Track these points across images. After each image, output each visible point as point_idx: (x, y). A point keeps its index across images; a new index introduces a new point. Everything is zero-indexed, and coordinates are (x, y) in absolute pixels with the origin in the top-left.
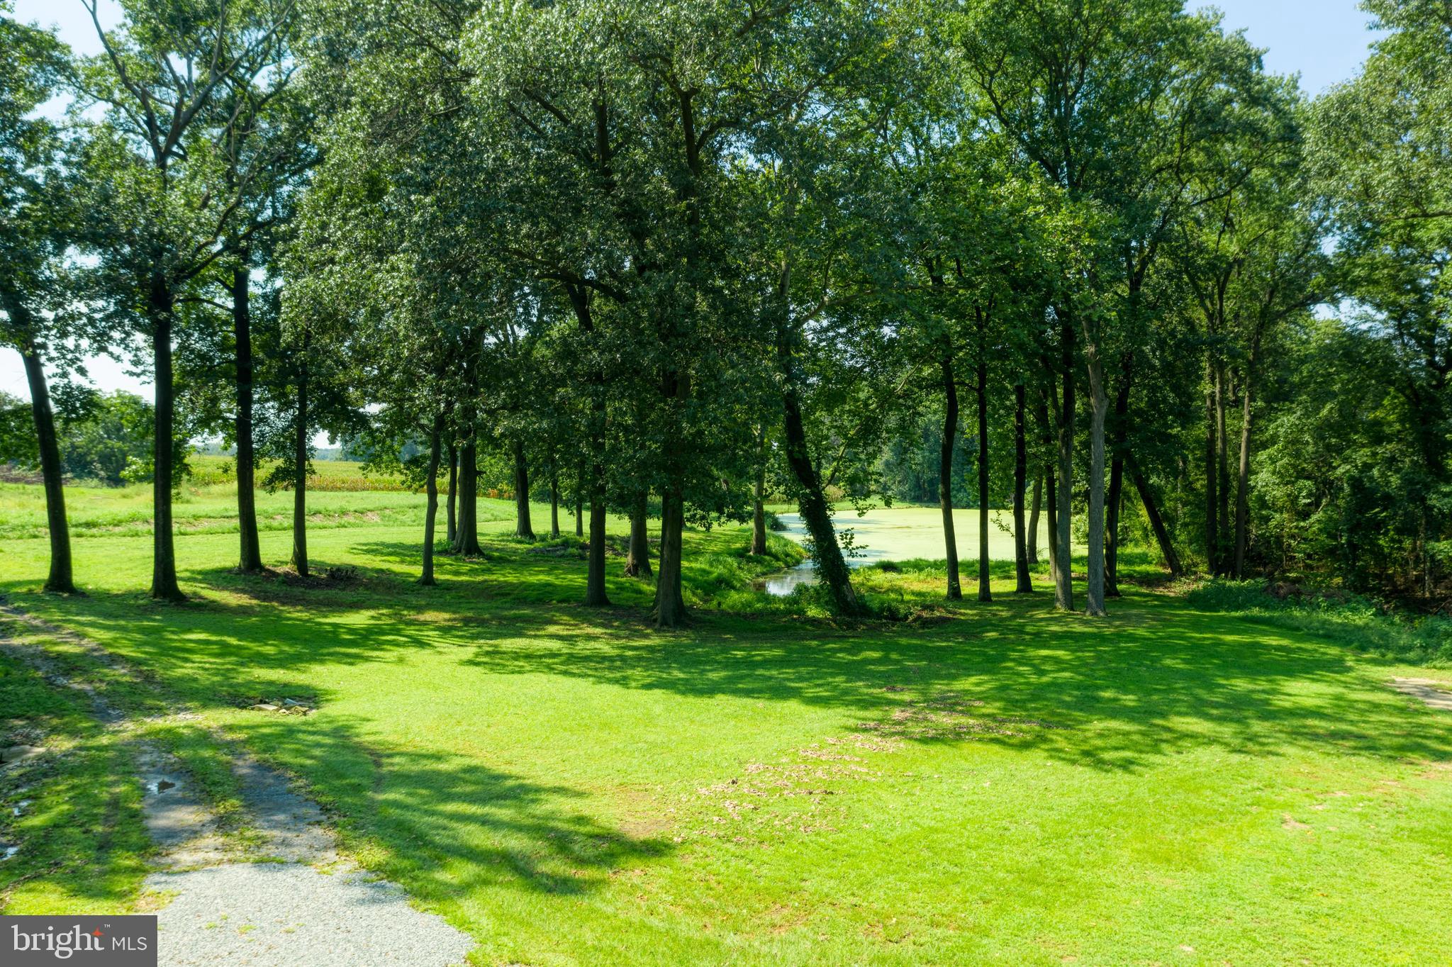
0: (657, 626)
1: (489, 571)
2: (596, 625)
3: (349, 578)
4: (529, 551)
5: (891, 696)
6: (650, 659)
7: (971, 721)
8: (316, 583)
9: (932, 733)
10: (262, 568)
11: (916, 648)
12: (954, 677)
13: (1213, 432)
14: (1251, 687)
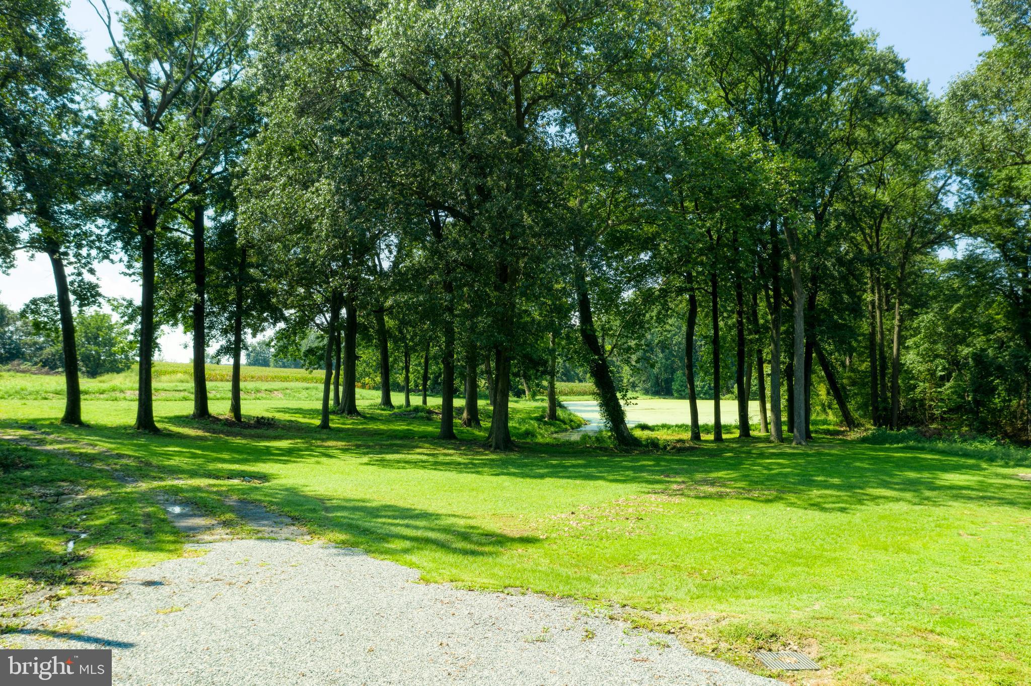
0: (492, 449)
1: (365, 423)
2: (449, 449)
3: (270, 424)
4: (390, 415)
5: (667, 479)
6: (491, 464)
7: (728, 490)
8: (247, 426)
9: (702, 495)
10: (210, 416)
11: (677, 460)
12: (711, 472)
13: (874, 328)
14: (919, 476)
